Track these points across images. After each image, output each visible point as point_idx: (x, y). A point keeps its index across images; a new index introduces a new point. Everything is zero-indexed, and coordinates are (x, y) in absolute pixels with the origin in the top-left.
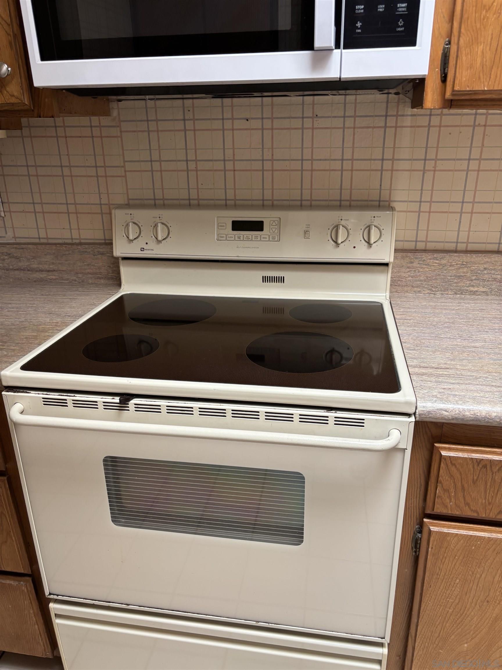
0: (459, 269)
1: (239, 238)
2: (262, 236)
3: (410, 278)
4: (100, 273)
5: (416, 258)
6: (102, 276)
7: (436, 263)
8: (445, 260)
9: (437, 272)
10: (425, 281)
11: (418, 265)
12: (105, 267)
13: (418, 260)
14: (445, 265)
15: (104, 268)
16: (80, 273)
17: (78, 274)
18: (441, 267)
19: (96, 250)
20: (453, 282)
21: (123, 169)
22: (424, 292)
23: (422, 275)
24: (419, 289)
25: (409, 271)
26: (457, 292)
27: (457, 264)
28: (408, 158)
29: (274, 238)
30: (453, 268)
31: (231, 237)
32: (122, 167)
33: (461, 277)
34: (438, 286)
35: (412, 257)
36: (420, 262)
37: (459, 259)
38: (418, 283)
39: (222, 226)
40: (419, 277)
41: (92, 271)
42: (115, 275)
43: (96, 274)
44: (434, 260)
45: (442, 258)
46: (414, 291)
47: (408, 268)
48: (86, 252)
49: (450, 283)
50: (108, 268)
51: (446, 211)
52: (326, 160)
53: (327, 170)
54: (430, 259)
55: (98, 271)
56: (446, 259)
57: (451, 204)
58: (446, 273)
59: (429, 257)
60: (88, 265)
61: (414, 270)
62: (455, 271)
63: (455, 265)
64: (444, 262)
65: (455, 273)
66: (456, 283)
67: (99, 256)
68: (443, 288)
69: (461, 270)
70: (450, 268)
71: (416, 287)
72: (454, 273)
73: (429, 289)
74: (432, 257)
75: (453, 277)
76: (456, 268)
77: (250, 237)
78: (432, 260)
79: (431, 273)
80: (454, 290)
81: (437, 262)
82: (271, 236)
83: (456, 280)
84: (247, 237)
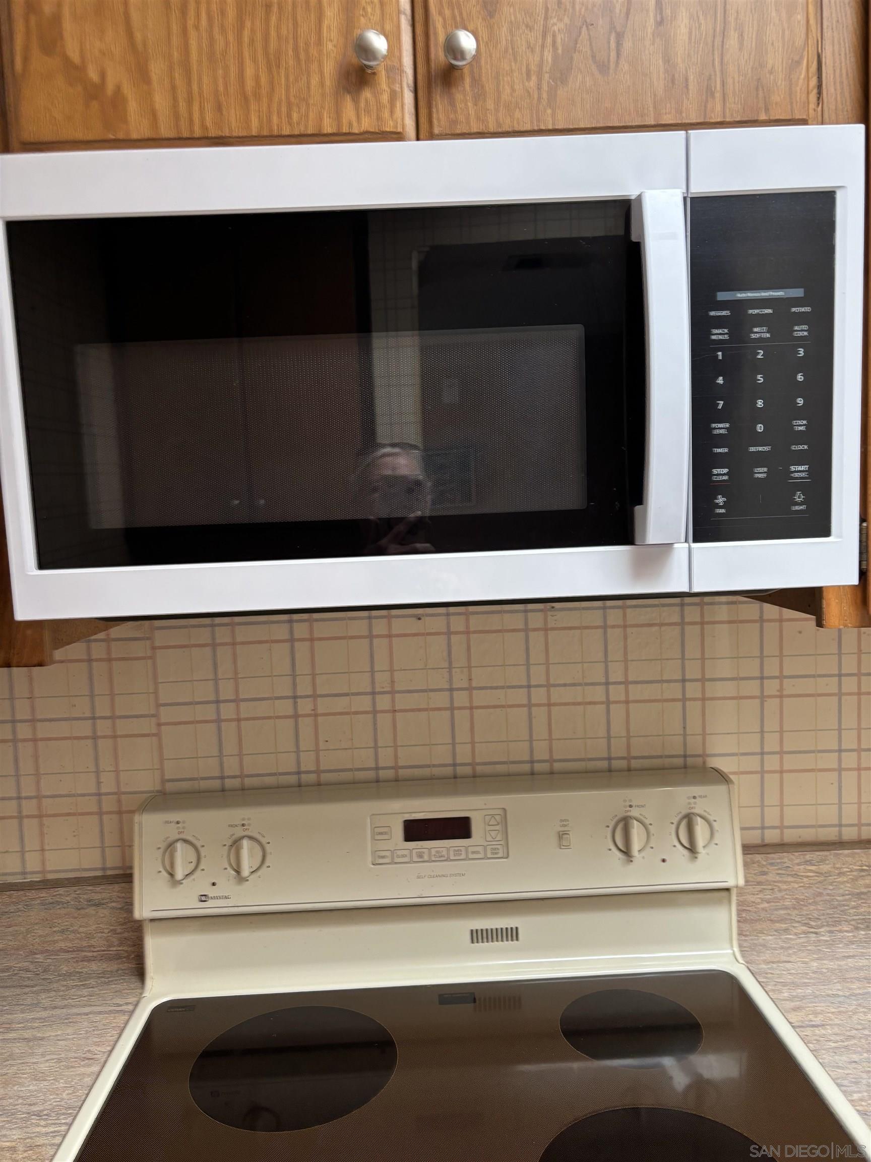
0: (856, 880)
1: (420, 856)
2: (471, 849)
3: (766, 905)
4: (89, 946)
5: (772, 864)
6: (95, 954)
7: (811, 871)
8: (828, 864)
9: (815, 889)
10: (795, 908)
11: (778, 878)
12: (102, 933)
13: (776, 868)
14: (828, 874)
15: (100, 935)
16: (42, 952)
17: (36, 954)
18: (822, 878)
19: (85, 896)
20: (848, 906)
21: (153, 720)
22: (795, 931)
23: (787, 897)
24: (784, 926)
25: (760, 891)
26: (859, 925)
27: (851, 871)
28: (729, 676)
29: (495, 851)
30: (845, 879)
31: (404, 856)
32: (153, 716)
33: (862, 896)
34: (822, 917)
35: (765, 863)
36: (780, 872)
37: (854, 861)
38: (782, 912)
39: (381, 833)
40: (781, 901)
41: (71, 945)
42: (125, 948)
43: (80, 950)
44: (807, 865)
45: (823, 861)
46: (776, 931)
47: (759, 883)
48: (58, 903)
49: (843, 908)
50: (109, 934)
51: (811, 768)
52: (574, 685)
53: (579, 704)
54: (798, 864)
55: (85, 944)
56: (831, 861)
57: (820, 755)
58: (834, 889)
59: (797, 861)
60: (63, 932)
61: (770, 887)
62: (849, 885)
63: (848, 874)
64: (825, 868)
65: (850, 889)
66: (854, 908)
67: (91, 910)
68: (831, 920)
69: (861, 882)
70: (840, 879)
71: (778, 922)
72: (847, 889)
73: (806, 924)
74: (803, 860)
75: (847, 897)
76: (850, 878)
77: (444, 853)
78: (803, 867)
79: (804, 891)
80: (853, 923)
81: (813, 868)
82: (489, 848)
83: (854, 901)
84: (437, 852)
